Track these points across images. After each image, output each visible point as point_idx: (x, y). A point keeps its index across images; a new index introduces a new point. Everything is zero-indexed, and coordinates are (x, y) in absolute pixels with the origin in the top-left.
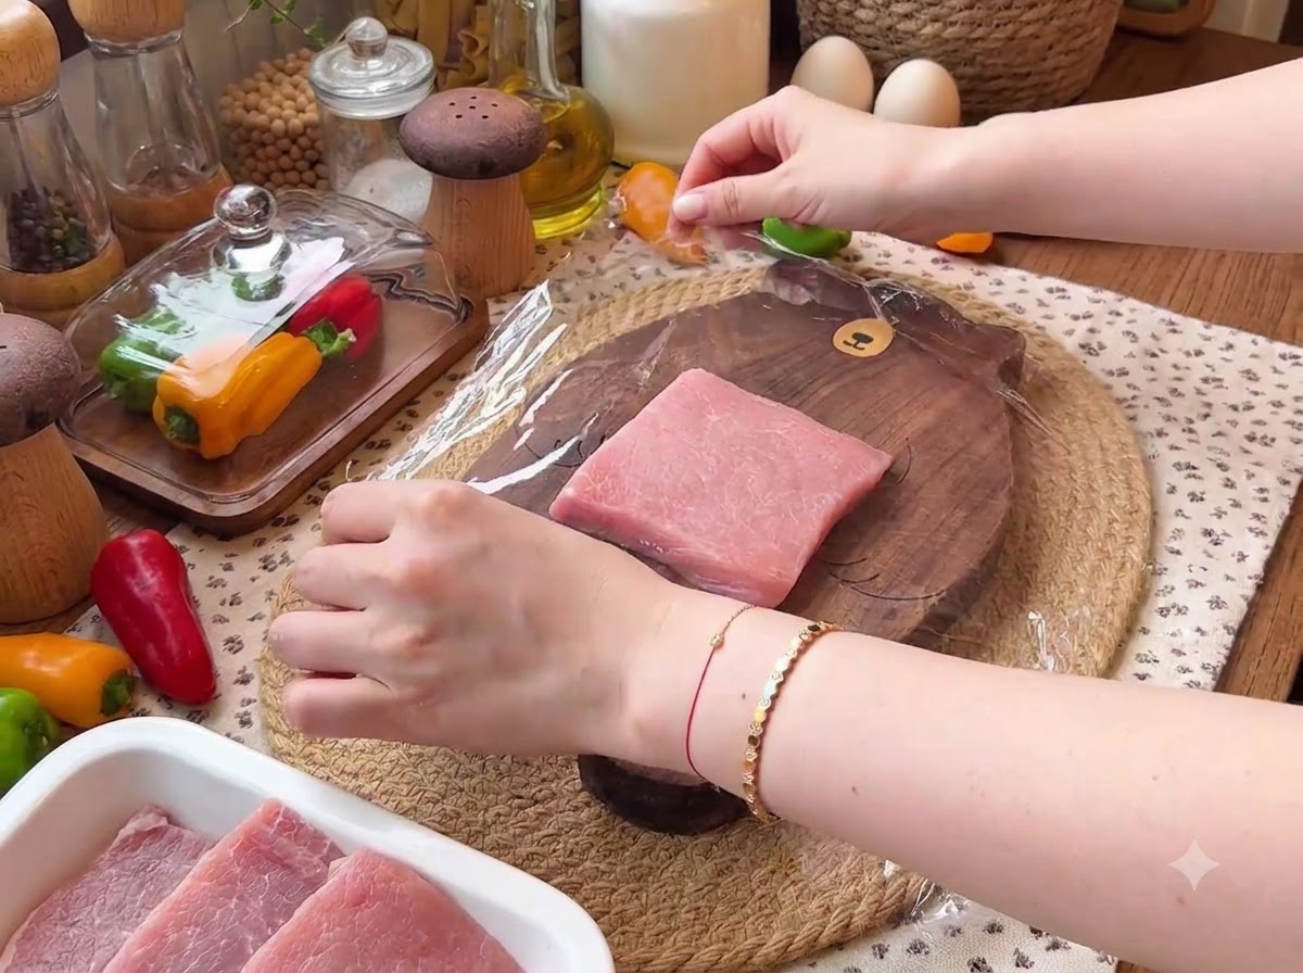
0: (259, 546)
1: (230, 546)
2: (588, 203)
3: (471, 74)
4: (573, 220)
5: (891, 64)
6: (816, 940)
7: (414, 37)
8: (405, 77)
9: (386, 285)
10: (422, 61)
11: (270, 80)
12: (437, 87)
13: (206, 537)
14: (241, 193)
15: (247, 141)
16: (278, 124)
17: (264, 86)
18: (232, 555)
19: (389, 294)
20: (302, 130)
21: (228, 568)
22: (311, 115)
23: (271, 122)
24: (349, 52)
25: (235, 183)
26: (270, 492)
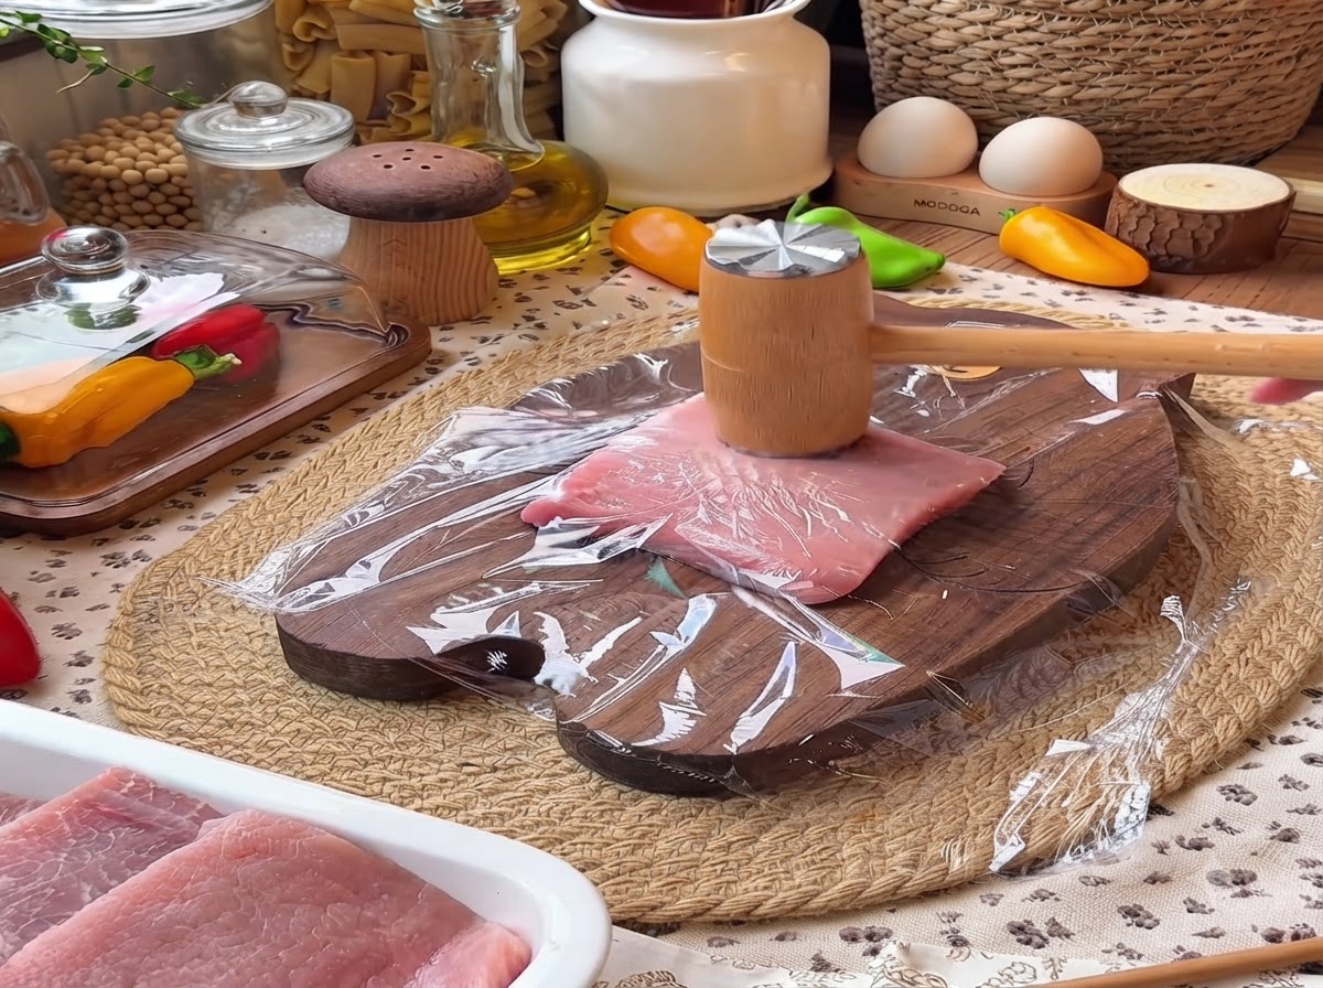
0: (99, 545)
1: (60, 545)
2: (574, 241)
3: (405, 131)
4: (550, 258)
5: (1004, 121)
6: (898, 888)
7: (327, 98)
8: (314, 132)
9: (286, 314)
10: (338, 118)
11: (119, 135)
12: (356, 142)
13: (27, 537)
14: (81, 234)
15: (86, 188)
16: (130, 174)
17: (113, 140)
18: (63, 553)
19: (291, 323)
20: (165, 179)
21: (59, 564)
22: (179, 164)
23: (122, 171)
24: (234, 111)
25: (70, 225)
26: (119, 496)
